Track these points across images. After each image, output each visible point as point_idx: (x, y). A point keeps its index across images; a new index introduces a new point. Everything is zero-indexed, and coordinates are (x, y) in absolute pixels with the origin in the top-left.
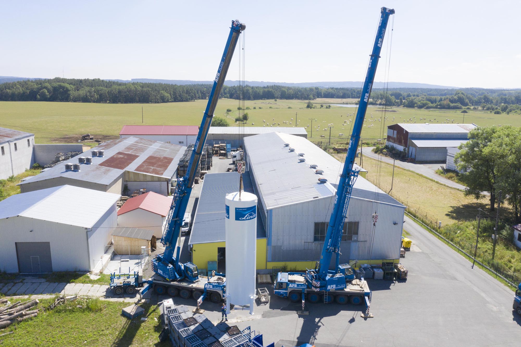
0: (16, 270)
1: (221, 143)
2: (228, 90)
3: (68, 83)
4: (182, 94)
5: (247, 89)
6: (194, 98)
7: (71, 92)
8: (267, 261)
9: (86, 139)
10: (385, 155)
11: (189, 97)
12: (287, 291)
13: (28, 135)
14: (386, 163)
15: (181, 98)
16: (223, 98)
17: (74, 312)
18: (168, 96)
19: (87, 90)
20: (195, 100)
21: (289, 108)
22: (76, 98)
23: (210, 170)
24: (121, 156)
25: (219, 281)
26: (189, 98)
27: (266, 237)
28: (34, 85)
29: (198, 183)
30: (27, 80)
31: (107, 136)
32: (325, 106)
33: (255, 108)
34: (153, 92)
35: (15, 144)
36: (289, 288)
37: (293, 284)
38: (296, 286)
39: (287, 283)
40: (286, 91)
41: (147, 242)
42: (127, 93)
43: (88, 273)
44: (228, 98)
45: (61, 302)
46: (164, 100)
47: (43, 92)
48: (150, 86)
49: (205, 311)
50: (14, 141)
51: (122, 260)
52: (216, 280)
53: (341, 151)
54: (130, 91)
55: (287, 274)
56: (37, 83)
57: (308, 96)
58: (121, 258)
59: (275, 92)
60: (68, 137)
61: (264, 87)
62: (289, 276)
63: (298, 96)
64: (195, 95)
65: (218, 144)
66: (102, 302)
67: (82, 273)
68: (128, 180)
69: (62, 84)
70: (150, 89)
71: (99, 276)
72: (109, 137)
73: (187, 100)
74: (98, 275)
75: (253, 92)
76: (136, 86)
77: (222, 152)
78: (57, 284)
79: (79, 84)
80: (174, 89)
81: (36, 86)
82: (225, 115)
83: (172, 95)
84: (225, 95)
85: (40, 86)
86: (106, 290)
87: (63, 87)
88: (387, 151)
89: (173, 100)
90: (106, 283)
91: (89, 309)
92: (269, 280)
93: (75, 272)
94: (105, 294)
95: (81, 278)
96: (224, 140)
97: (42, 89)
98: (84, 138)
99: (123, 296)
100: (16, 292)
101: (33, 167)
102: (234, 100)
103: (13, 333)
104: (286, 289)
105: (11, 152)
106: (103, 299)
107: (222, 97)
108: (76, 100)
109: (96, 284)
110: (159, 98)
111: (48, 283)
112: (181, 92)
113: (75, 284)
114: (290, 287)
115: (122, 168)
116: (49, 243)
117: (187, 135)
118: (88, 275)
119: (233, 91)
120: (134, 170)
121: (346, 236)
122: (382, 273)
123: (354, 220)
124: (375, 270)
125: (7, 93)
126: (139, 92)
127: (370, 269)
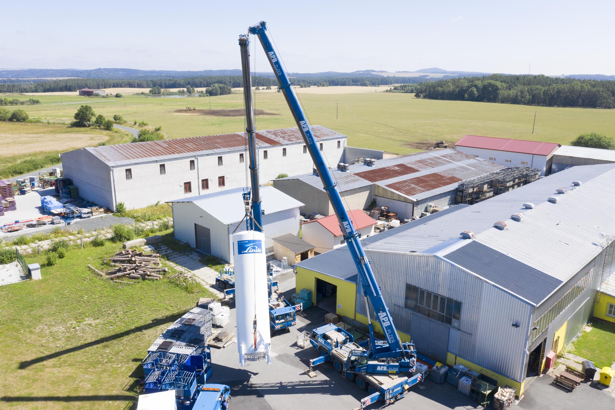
0: (194, 246)
3: (500, 81)
7: (501, 91)
8: (356, 311)
9: (439, 147)
12: (317, 345)
13: (339, 136)
17: (177, 286)
19: (520, 89)
22: (504, 99)
24: (397, 168)
27: (356, 282)
28: (465, 83)
35: (321, 144)
37: (321, 339)
38: (323, 342)
43: (227, 265)
45: (178, 276)
47: (472, 90)
50: (320, 141)
55: (336, 328)
56: (470, 81)
62: (334, 330)
66: (201, 288)
67: (223, 263)
68: (377, 194)
78: (201, 264)
79: (514, 82)
87: (493, 86)
93: (221, 260)
95: (219, 267)
97: (471, 87)
98: (438, 145)
104: (317, 342)
106: (207, 287)
108: (504, 101)
111: (198, 262)
115: (372, 181)
116: (210, 230)
117: (534, 154)
118: (225, 265)
120: (385, 185)
121: (444, 316)
122: (468, 385)
123: (455, 297)
124: (464, 378)
125: (438, 91)
126: (584, 93)
127: (459, 374)
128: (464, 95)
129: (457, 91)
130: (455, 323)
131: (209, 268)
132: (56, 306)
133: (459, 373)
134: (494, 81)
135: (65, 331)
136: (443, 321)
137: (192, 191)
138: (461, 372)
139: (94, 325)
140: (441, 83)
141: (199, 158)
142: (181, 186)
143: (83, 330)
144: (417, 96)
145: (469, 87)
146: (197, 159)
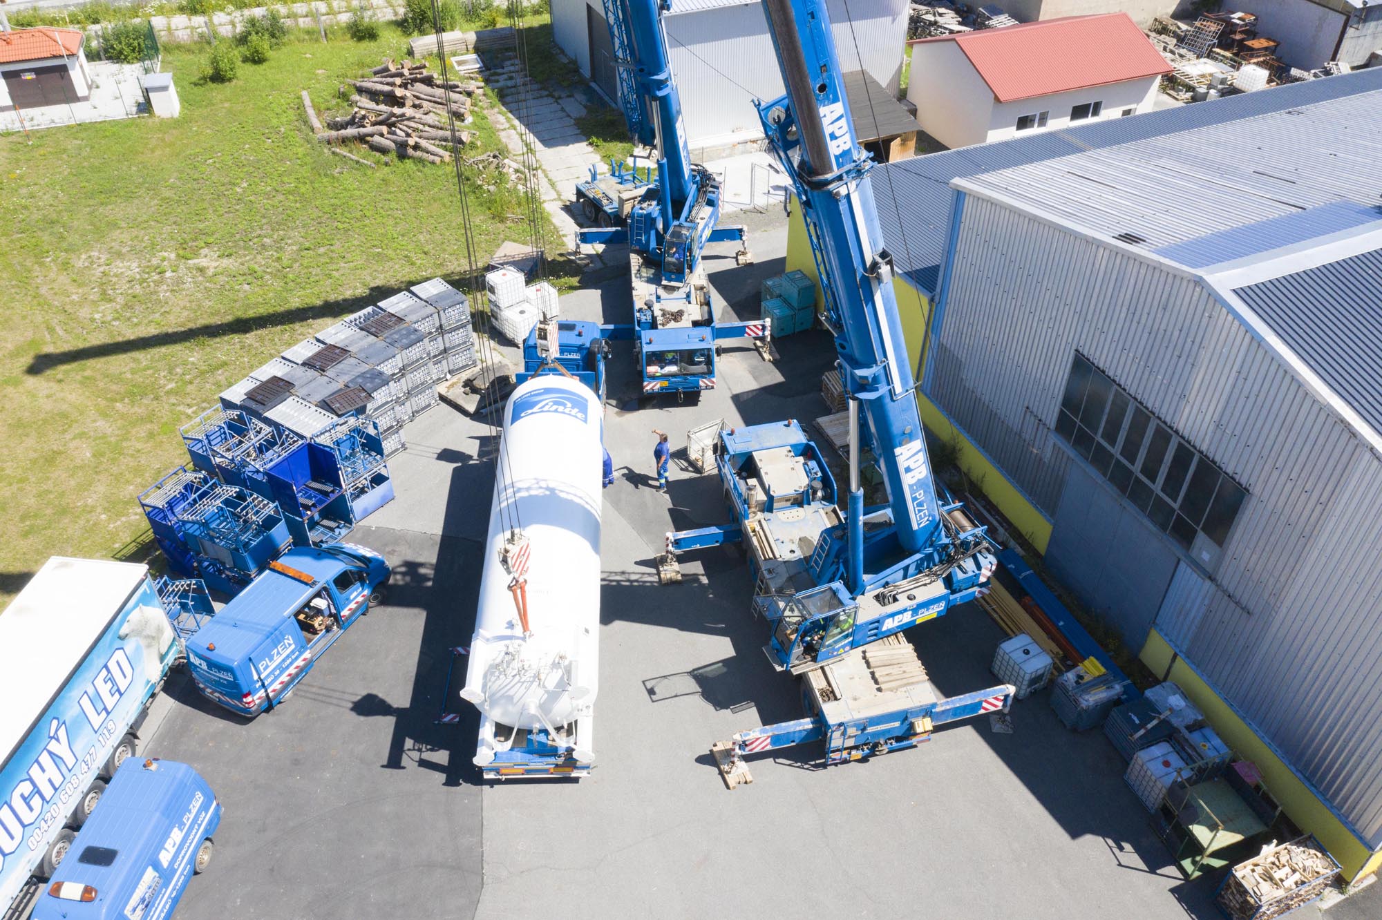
0: (586, 72)
27: (933, 292)
45: (488, 162)
52: (667, 310)
95: (616, 146)
100: (517, 110)
103: (372, 168)
121: (1173, 510)
122: (1159, 785)
123: (1230, 462)
124: (1160, 750)
127: (1150, 726)
130: (1204, 549)
131: (590, 149)
132: (162, 199)
133: (1155, 722)
135: (138, 277)
136: (1163, 527)
138: (1165, 723)
139: (210, 272)
143: (179, 282)
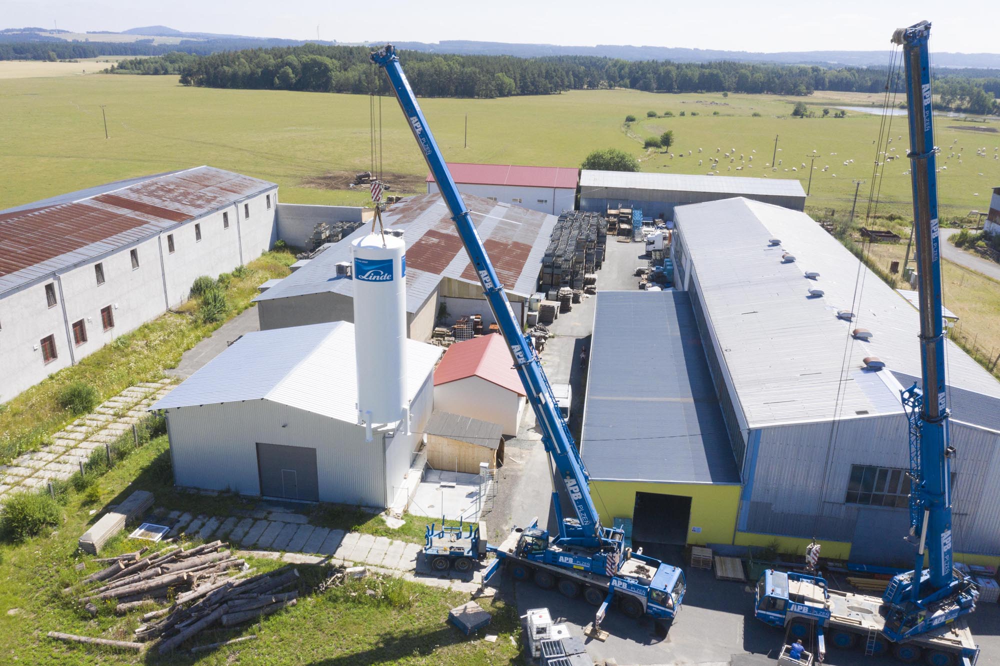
0: (255, 492)
1: (623, 207)
2: (627, 70)
3: (328, 56)
4: (537, 79)
5: (667, 70)
6: (561, 88)
7: (333, 74)
8: (736, 530)
9: (363, 182)
10: (980, 255)
11: (549, 86)
12: (784, 617)
13: (268, 186)
14: (985, 277)
15: (535, 88)
16: (616, 88)
17: (360, 602)
18: (510, 84)
19: (362, 70)
20: (562, 92)
21: (755, 115)
22: (341, 85)
23: (600, 269)
24: (435, 240)
25: (641, 576)
26: (551, 88)
27: (741, 482)
28: (270, 59)
29: (579, 302)
30: (257, 48)
31: (399, 177)
32: (832, 113)
33: (683, 114)
34: (483, 76)
35: (246, 206)
36: (790, 611)
37: (799, 606)
38: (805, 610)
39: (785, 600)
40: (749, 74)
41: (490, 451)
42: (435, 77)
43: (383, 513)
44: (625, 86)
45: (338, 578)
46: (502, 92)
47: (285, 72)
48: (477, 62)
49: (610, 635)
50: (244, 200)
51: (443, 484)
52: (634, 571)
53: (879, 238)
54: (439, 73)
55: (786, 575)
56: (275, 55)
57: (796, 86)
58: (441, 479)
59: (724, 77)
60: (331, 175)
61: (702, 66)
62: (790, 581)
63: (773, 85)
64: (562, 81)
65: (616, 208)
66: (412, 587)
67: (371, 511)
68: (447, 295)
69: (319, 58)
70: (478, 70)
71: (402, 519)
72: (404, 177)
73: (546, 92)
74: (400, 518)
75: (677, 76)
76: (451, 63)
77: (624, 226)
78: (327, 530)
79: (349, 58)
80: (522, 69)
81: (272, 61)
82: (623, 129)
83: (518, 82)
84: (621, 82)
85: (280, 60)
86: (416, 556)
87: (319, 64)
88: (987, 244)
89: (519, 91)
90: (415, 539)
91: (388, 601)
92: (740, 575)
93: (359, 507)
94: (414, 565)
95: (370, 523)
96: (627, 200)
97: (283, 67)
98: (361, 179)
99: (448, 575)
100: (258, 540)
101: (274, 248)
102: (639, 91)
103: (256, 639)
104: (783, 611)
105: (238, 222)
106: (411, 578)
107: (615, 86)
108: (341, 89)
109: (397, 539)
110: (494, 88)
111: (312, 527)
112: (536, 76)
113: (359, 534)
114: (792, 609)
115: (437, 271)
116: (314, 450)
117: (556, 188)
118: (382, 516)
119: (637, 73)
120: (460, 277)
125: (224, 72)
126: (455, 75)
128: (273, 80)
129: (260, 74)
134: (319, 57)
137: (58, 355)
140: (227, 59)
141: (62, 276)
142: (35, 350)
144: (185, 81)
145: (279, 67)
146: (59, 279)
